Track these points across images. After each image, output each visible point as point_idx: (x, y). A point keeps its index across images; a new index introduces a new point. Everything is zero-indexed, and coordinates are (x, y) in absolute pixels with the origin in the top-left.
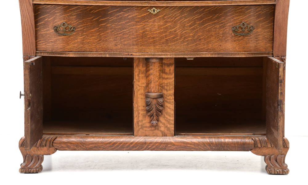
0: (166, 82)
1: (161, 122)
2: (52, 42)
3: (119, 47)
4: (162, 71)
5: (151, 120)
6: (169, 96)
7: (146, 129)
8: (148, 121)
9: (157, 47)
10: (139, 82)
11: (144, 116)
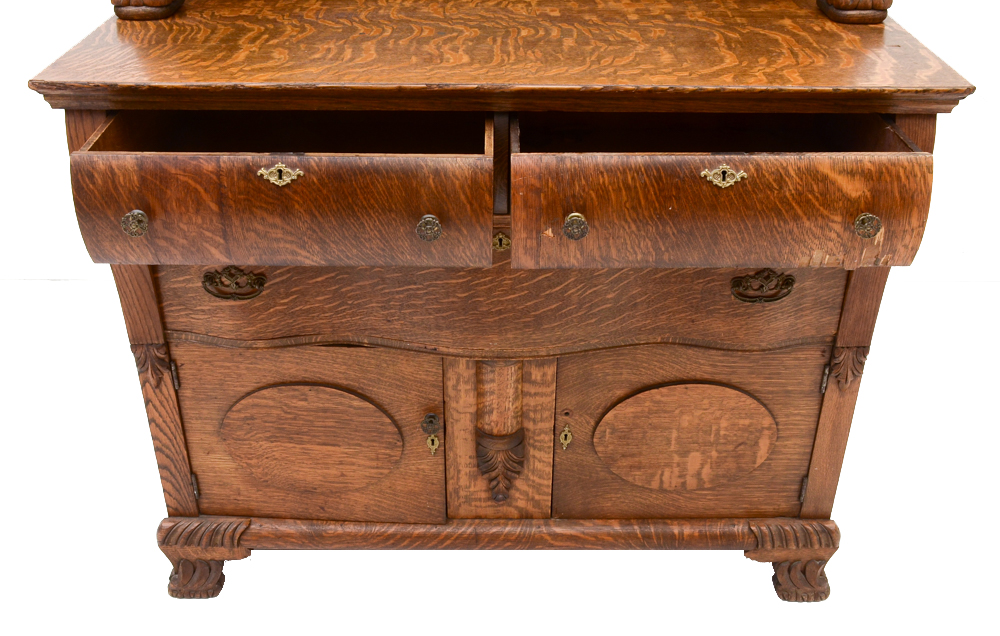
0: (532, 404)
1: (517, 490)
2: (203, 311)
3: (397, 325)
4: (524, 378)
5: (491, 486)
6: (539, 435)
7: (478, 503)
8: (484, 488)
9: (510, 336)
10: (457, 402)
11: (473, 477)
